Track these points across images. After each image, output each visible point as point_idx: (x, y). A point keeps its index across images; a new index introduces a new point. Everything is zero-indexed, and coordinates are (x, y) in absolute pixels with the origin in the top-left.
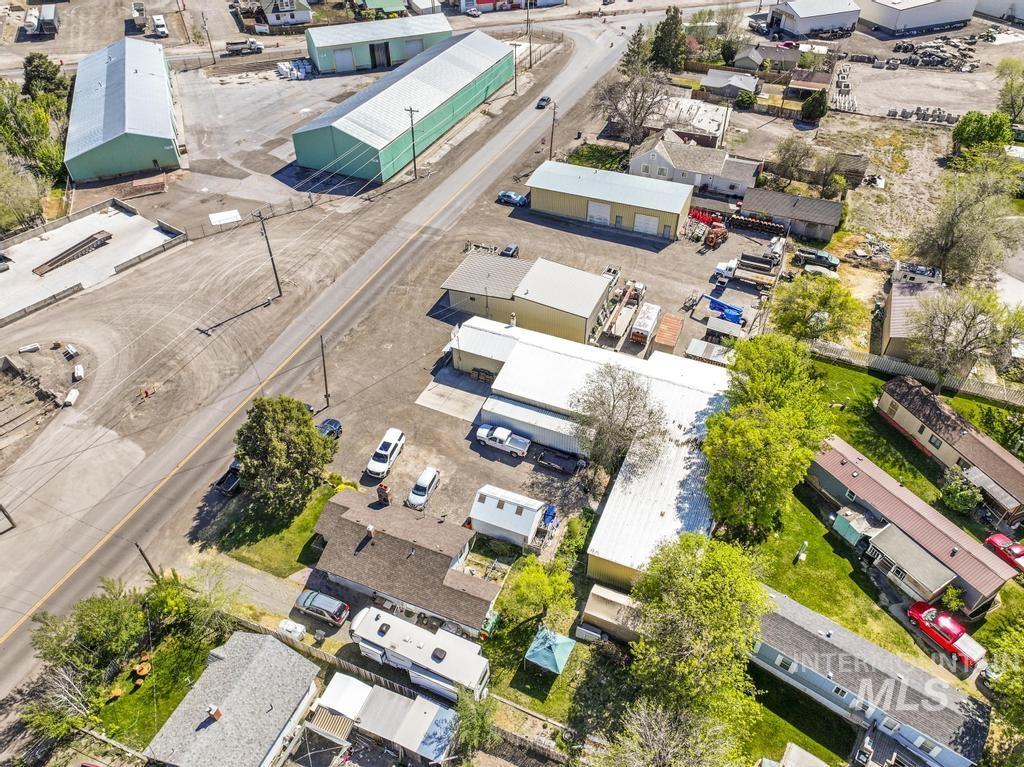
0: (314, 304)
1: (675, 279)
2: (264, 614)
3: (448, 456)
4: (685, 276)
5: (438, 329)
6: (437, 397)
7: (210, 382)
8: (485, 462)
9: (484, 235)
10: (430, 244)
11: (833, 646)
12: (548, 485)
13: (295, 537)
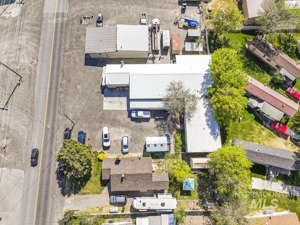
0: (37, 76)
1: (166, 8)
2: (103, 207)
3: (126, 127)
4: (169, 5)
5: (93, 71)
6: (109, 104)
7: (24, 131)
8: (138, 124)
9: (83, 9)
10: (65, 24)
11: (261, 153)
12: (162, 124)
13: (95, 179)
